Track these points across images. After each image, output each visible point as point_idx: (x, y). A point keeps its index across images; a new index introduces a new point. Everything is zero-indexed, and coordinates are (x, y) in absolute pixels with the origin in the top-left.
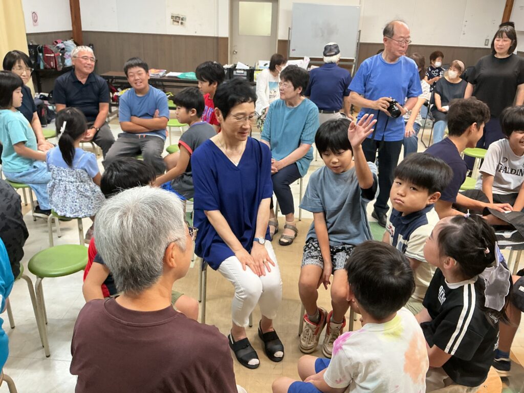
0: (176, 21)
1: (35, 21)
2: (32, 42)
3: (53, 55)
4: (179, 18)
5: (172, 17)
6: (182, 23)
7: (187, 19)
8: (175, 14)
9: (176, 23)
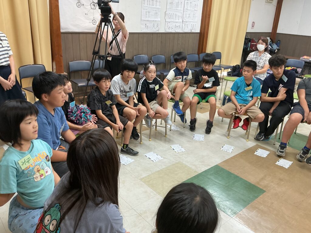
1: (253, 26)
3: (255, 44)
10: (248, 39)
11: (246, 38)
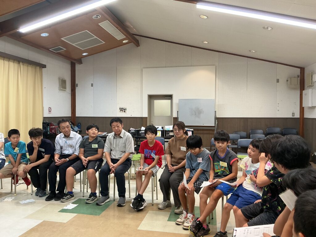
0: (122, 111)
1: (50, 111)
2: (46, 121)
3: (54, 127)
4: (123, 109)
5: (120, 109)
6: (124, 111)
7: (127, 110)
8: (122, 107)
9: (121, 111)
10: (46, 123)
11: (44, 123)
